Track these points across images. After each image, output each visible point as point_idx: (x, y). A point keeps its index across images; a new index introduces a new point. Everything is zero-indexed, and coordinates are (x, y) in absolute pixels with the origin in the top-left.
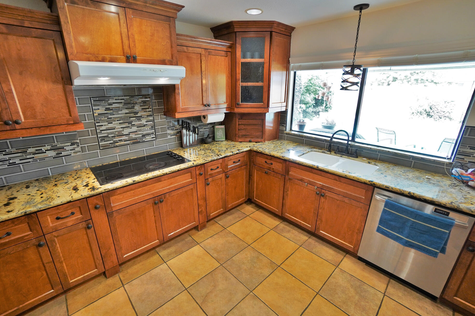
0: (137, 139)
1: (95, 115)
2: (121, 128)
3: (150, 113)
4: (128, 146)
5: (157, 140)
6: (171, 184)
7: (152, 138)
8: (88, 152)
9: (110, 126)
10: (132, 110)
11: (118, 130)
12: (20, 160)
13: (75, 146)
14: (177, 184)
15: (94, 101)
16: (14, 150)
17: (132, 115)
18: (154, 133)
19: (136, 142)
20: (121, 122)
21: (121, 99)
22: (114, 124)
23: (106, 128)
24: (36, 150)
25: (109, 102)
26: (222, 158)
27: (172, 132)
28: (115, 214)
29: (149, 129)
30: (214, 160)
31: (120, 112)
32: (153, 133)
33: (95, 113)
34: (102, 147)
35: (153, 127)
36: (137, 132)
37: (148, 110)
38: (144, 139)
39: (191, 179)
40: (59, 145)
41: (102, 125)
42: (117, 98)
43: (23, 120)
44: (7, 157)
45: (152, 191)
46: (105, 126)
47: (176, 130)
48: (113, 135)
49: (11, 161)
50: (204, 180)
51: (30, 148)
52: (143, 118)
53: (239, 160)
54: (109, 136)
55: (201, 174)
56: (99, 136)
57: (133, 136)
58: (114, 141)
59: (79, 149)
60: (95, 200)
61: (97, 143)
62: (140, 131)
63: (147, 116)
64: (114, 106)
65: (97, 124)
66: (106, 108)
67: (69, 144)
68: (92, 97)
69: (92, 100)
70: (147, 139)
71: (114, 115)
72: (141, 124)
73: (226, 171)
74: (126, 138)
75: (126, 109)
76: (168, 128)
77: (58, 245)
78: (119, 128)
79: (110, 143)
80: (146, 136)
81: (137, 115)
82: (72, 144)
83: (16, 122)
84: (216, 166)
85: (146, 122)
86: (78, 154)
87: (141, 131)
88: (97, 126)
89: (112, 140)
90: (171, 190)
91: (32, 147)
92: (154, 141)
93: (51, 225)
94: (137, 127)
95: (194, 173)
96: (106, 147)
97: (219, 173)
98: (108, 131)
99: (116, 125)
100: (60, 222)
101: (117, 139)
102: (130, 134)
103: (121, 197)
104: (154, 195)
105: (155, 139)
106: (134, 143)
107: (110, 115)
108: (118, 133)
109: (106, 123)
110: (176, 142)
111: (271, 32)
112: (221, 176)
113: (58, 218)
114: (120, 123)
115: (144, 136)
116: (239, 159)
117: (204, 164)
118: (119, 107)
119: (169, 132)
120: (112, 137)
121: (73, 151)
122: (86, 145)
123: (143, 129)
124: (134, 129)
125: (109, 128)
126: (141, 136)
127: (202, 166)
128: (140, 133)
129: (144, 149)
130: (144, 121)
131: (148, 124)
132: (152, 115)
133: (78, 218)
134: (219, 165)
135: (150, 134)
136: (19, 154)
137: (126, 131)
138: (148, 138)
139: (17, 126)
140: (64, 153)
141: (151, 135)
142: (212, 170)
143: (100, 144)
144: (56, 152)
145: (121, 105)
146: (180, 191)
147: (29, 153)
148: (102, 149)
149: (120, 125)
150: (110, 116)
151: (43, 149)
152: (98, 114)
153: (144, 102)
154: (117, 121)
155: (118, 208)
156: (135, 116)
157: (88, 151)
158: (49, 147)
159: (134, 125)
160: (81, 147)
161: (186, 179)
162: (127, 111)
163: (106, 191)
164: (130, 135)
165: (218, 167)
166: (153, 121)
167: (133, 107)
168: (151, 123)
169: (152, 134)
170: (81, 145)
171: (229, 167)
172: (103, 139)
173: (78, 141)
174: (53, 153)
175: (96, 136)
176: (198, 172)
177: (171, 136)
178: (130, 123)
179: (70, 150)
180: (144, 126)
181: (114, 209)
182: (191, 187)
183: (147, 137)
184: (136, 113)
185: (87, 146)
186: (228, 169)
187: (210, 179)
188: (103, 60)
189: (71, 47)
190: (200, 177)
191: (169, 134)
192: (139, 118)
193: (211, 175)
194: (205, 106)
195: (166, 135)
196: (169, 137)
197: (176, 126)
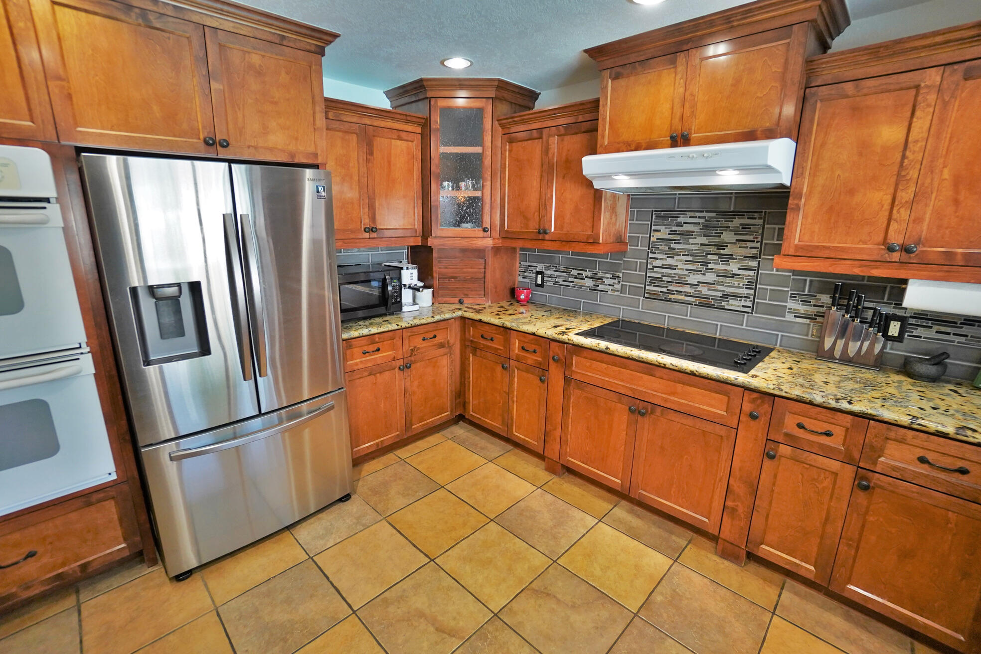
0: (709, 299)
1: (652, 239)
2: (687, 270)
3: (755, 251)
4: (689, 308)
5: (754, 314)
6: (674, 393)
7: (743, 306)
8: (627, 295)
9: (670, 261)
10: (716, 240)
11: (680, 272)
12: (564, 281)
13: (616, 281)
14: (686, 402)
15: (656, 216)
16: (562, 268)
17: (713, 249)
18: (752, 297)
19: (705, 303)
20: (690, 258)
21: (699, 217)
22: (677, 260)
23: (663, 265)
24: (578, 274)
25: (679, 220)
27: (801, 308)
28: (573, 384)
29: (741, 285)
30: (811, 403)
31: (691, 241)
32: (749, 298)
33: (653, 236)
34: (647, 293)
35: (752, 284)
36: (714, 284)
37: (750, 244)
38: (723, 303)
39: (725, 413)
40: (600, 275)
41: (657, 259)
42: (692, 214)
43: (553, 230)
44: (556, 274)
45: (635, 385)
46: (661, 259)
47: (815, 306)
48: (669, 279)
49: (557, 280)
50: (762, 437)
51: (574, 269)
52: (735, 259)
54: (664, 279)
55: (754, 417)
56: (648, 274)
57: (705, 291)
58: (668, 290)
59: (618, 287)
60: (557, 348)
61: (643, 286)
62: (721, 284)
63: (745, 257)
64: (686, 228)
65: (651, 255)
66: (671, 231)
67: (610, 276)
68: (655, 211)
69: (654, 216)
70: (732, 305)
71: (681, 243)
72: (727, 270)
73: (861, 465)
74: (691, 290)
75: (704, 236)
76: (793, 297)
77: (516, 380)
78: (683, 269)
79: (661, 292)
80: (731, 299)
81: (722, 252)
82: (614, 278)
83: (545, 232)
84: (826, 427)
85: (739, 269)
86: (616, 293)
87: (723, 285)
88: (650, 258)
89: (667, 287)
90: (668, 405)
91: (576, 269)
92: (746, 314)
93: (517, 351)
94: (717, 276)
95: (736, 401)
96: (653, 297)
97: (828, 452)
98: (664, 270)
100: (523, 354)
101: (674, 288)
102: (699, 285)
103: (588, 363)
104: (634, 393)
105: (749, 310)
106: (701, 305)
107: (675, 243)
108: (679, 277)
109: (665, 256)
110: (807, 335)
112: (835, 465)
113: (523, 348)
114: (685, 261)
115: (725, 296)
117: (774, 396)
118: (693, 232)
119: (791, 304)
120: (667, 282)
121: (612, 288)
122: (628, 284)
123: (729, 283)
124: (710, 277)
125: (666, 265)
126: (720, 294)
127: (767, 398)
128: (719, 288)
129: (719, 324)
130: (734, 267)
131: (743, 275)
132: (757, 258)
133: (537, 360)
134: (838, 432)
135: (741, 297)
136: (564, 274)
137: (693, 279)
138: (734, 304)
139: (547, 237)
140: (601, 287)
141: (743, 299)
142: (800, 426)
143: (647, 288)
144: (594, 283)
145: (696, 229)
146: (689, 421)
147: (572, 275)
148: (646, 298)
149: (685, 264)
150: (673, 246)
151: (584, 274)
152: (658, 239)
153: (746, 227)
154: (683, 255)
155: (578, 377)
156: (718, 251)
157: (629, 294)
158: (589, 274)
159: (713, 269)
160: (622, 285)
161: (714, 406)
162: (704, 240)
163: (570, 342)
164: (699, 288)
165: (828, 434)
166: (755, 270)
167: (719, 235)
168: (751, 273)
169: (745, 297)
170: (622, 281)
171: (882, 459)
172: (654, 281)
173: (621, 275)
174: (590, 283)
175: (644, 274)
176: (747, 407)
177: (795, 316)
178: (705, 264)
179: (609, 285)
180: (733, 276)
181: (574, 376)
182: (722, 431)
183: (731, 302)
184: (723, 247)
185: (629, 286)
186: (875, 463)
187: (784, 450)
188: (637, 149)
189: (603, 137)
190: (752, 423)
191: (791, 311)
192: (726, 258)
193: (792, 441)
194: (891, 249)
195: (780, 311)
196: (789, 317)
197: (819, 296)
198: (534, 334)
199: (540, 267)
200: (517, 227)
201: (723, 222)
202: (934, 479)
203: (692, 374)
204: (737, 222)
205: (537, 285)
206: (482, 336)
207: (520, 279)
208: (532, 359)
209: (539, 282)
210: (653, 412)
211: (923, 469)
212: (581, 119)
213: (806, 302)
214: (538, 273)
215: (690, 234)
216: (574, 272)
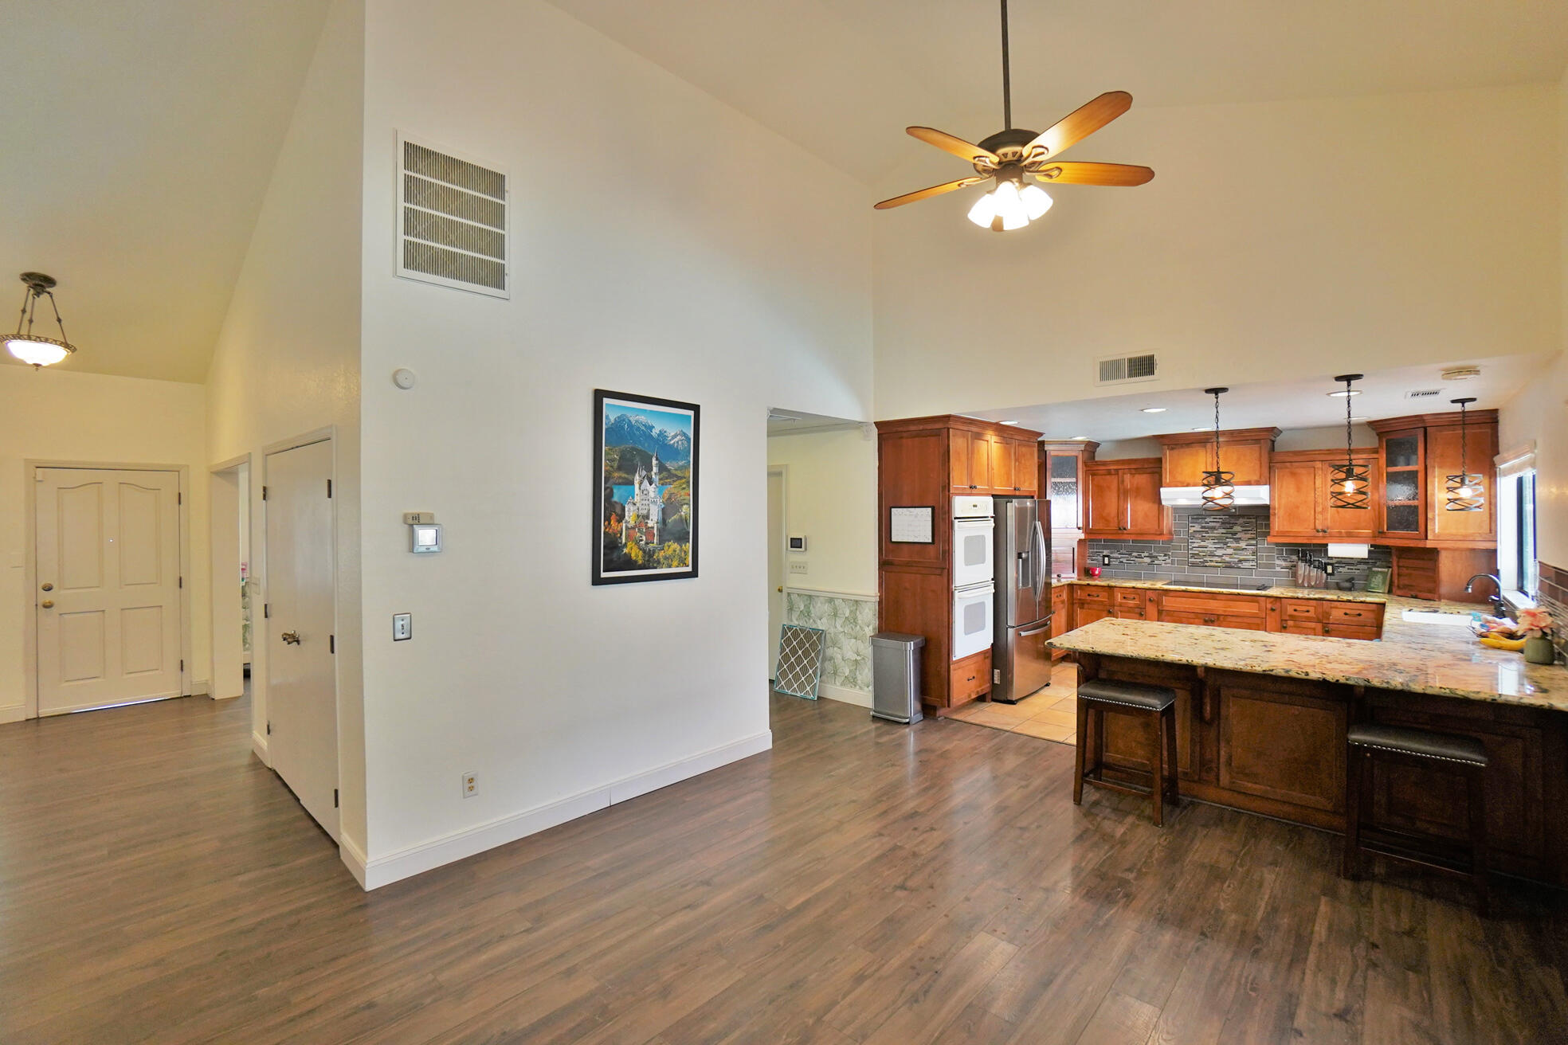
0: (1231, 563)
2: (1214, 548)
3: (1254, 536)
4: (1219, 569)
5: (1258, 569)
6: (1230, 607)
7: (1251, 565)
9: (1203, 544)
10: (1230, 530)
11: (1210, 549)
12: (1127, 560)
13: (1167, 558)
14: (1237, 610)
16: (1125, 552)
17: (1230, 536)
18: (1256, 560)
19: (1229, 566)
20: (1215, 541)
21: (1219, 519)
22: (1207, 543)
23: (1198, 546)
24: (1138, 555)
25: (1207, 521)
26: (1315, 599)
27: (1283, 564)
28: (1164, 613)
29: (1248, 554)
30: (1298, 598)
31: (1215, 531)
32: (1254, 560)
33: (1191, 530)
34: (1190, 563)
35: (1254, 553)
36: (1232, 555)
37: (1250, 532)
38: (1240, 565)
39: (1258, 612)
40: (1154, 555)
41: (1195, 543)
42: (1215, 518)
43: (1130, 528)
44: (1120, 556)
46: (1197, 543)
47: (1289, 562)
48: (1204, 554)
49: (1121, 560)
50: (1278, 619)
51: (1134, 552)
52: (1243, 540)
53: (1359, 615)
54: (1200, 554)
55: (1273, 610)
56: (1190, 552)
57: (1227, 559)
58: (1204, 560)
59: (1169, 561)
60: (1150, 592)
61: (1187, 559)
62: (1236, 554)
63: (1248, 539)
64: (1211, 525)
65: (1190, 541)
66: (1202, 527)
67: (1162, 555)
68: (1190, 515)
69: (1190, 518)
71: (1209, 533)
72: (1239, 547)
73: (1324, 622)
74: (1219, 559)
75: (1223, 529)
76: (1277, 558)
78: (1212, 548)
79: (1199, 562)
80: (1243, 562)
81: (1235, 537)
82: (1165, 555)
83: (1125, 529)
84: (1306, 609)
85: (1246, 546)
86: (1168, 565)
87: (1238, 555)
89: (1203, 558)
90: (1226, 614)
91: (1136, 552)
92: (1253, 570)
93: (1119, 600)
94: (1233, 550)
95: (1263, 604)
96: (1194, 565)
97: (1309, 620)
98: (1200, 549)
99: (1210, 545)
100: (1124, 601)
101: (1208, 559)
102: (1223, 556)
103: (1173, 600)
104: (1205, 611)
105: (1255, 567)
106: (1226, 567)
107: (1205, 533)
108: (1210, 553)
109: (1199, 541)
110: (1288, 577)
111: (1425, 429)
112: (1313, 624)
113: (1124, 598)
114: (1213, 543)
115: (1240, 561)
116: (1358, 612)
117: (1280, 598)
118: (1216, 527)
119: (1278, 562)
121: (1164, 562)
122: (1176, 558)
123: (1241, 554)
124: (1230, 551)
125: (1200, 546)
126: (1237, 560)
127: (1278, 600)
128: (1236, 556)
129: (1238, 576)
130: (1243, 545)
131: (1248, 549)
132: (1255, 539)
133: (1136, 603)
134: (1312, 609)
136: (1127, 556)
137: (1219, 552)
138: (1246, 565)
139: (1125, 532)
140: (1156, 562)
142: (1295, 610)
143: (1190, 560)
145: (1218, 525)
146: (1239, 620)
147: (1133, 556)
148: (1190, 566)
149: (1213, 545)
150: (1204, 535)
151: (1143, 555)
152: (1194, 531)
153: (1246, 524)
154: (1211, 540)
155: (1168, 609)
156: (1232, 537)
157: (1177, 565)
158: (1147, 554)
159: (1230, 547)
160: (1172, 559)
161: (1250, 609)
162: (1224, 531)
163: (1162, 589)
164: (1224, 558)
165: (1308, 611)
166: (1255, 546)
167: (1231, 528)
168: (1253, 547)
169: (1251, 560)
170: (1172, 557)
171: (1331, 617)
172: (1193, 555)
173: (1170, 554)
174: (1148, 560)
175: (1187, 552)
176: (1269, 606)
177: (1280, 568)
178: (1226, 544)
179: (1162, 560)
180: (1243, 549)
181: (1164, 609)
182: (1258, 621)
183: (1244, 564)
184: (1236, 534)
185: (1177, 560)
186: (1329, 619)
187: (1290, 623)
188: (1188, 485)
189: (1166, 478)
190: (1273, 614)
191: (1278, 566)
192: (1238, 540)
193: (1292, 617)
194: (1318, 531)
195: (1273, 566)
196: (1278, 569)
197: (1292, 556)
198: (1134, 588)
199: (1106, 552)
200: (1100, 526)
201: (1233, 521)
202: (1352, 620)
203: (1239, 594)
204: (1241, 521)
205: (1104, 564)
206: (1089, 595)
207: (1089, 561)
208: (1131, 603)
209: (1106, 561)
210: (1218, 619)
211: (1346, 617)
212: (1146, 466)
213: (1285, 560)
214: (1104, 556)
215: (1214, 528)
216: (1135, 554)
